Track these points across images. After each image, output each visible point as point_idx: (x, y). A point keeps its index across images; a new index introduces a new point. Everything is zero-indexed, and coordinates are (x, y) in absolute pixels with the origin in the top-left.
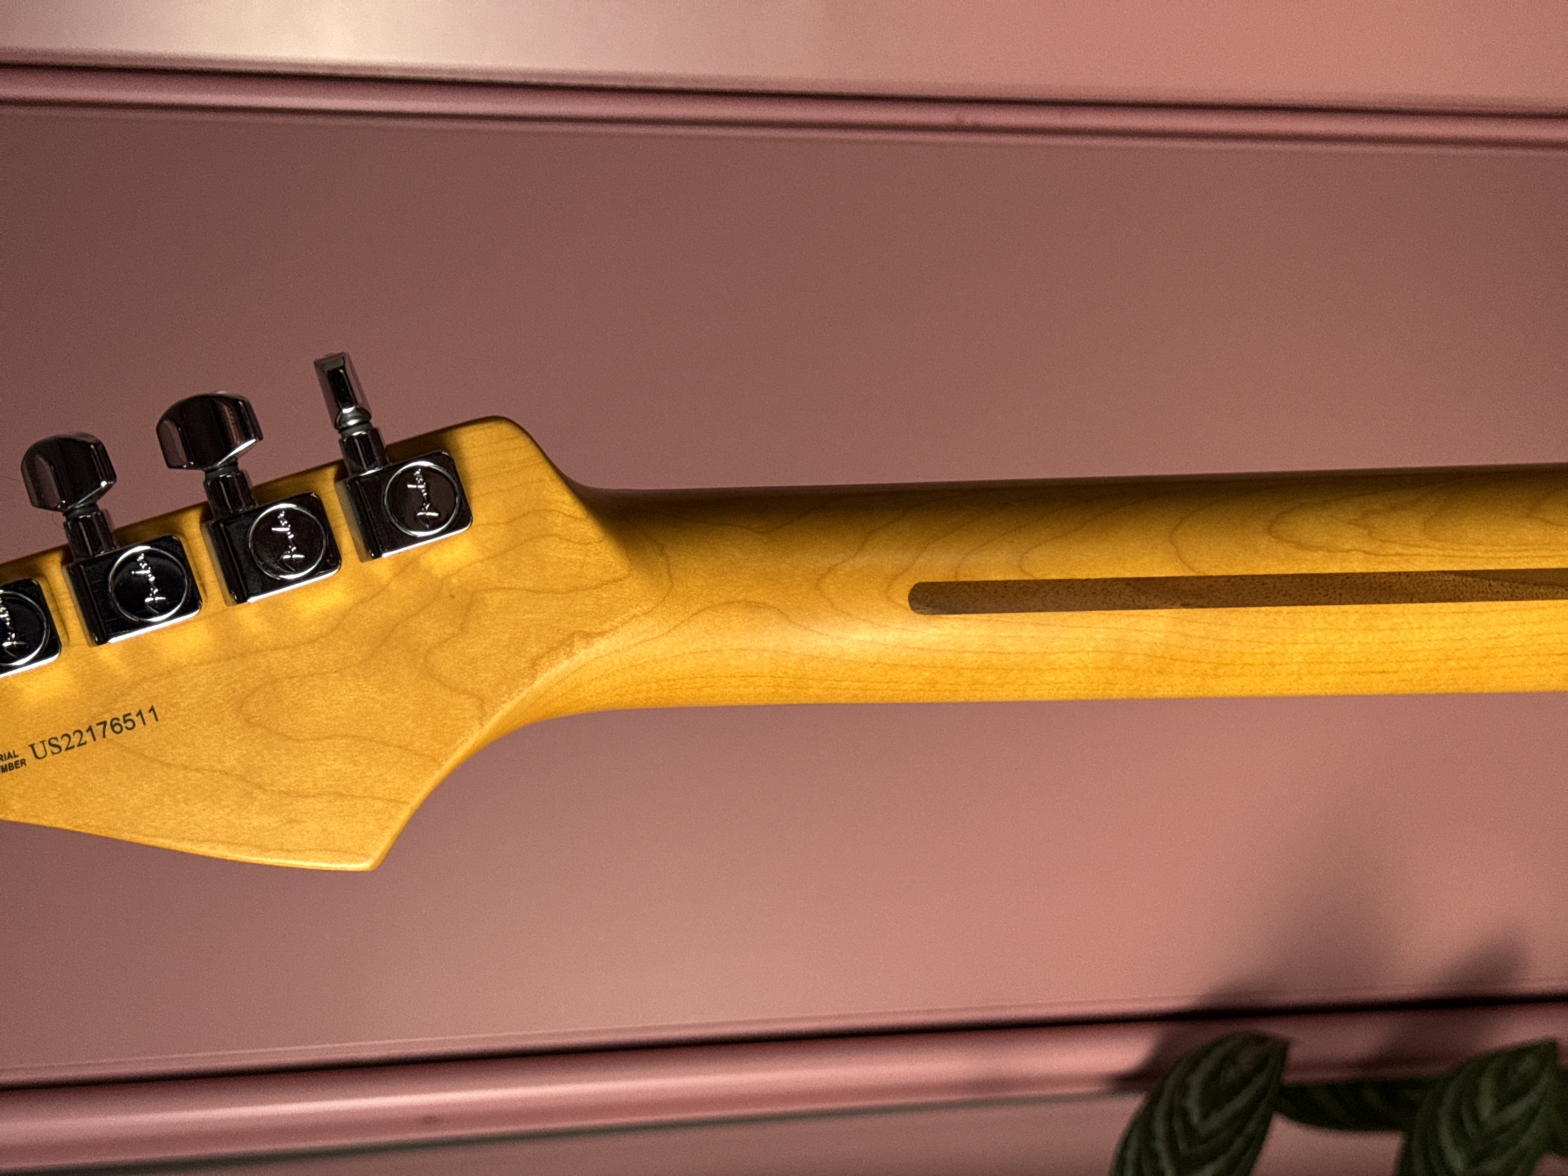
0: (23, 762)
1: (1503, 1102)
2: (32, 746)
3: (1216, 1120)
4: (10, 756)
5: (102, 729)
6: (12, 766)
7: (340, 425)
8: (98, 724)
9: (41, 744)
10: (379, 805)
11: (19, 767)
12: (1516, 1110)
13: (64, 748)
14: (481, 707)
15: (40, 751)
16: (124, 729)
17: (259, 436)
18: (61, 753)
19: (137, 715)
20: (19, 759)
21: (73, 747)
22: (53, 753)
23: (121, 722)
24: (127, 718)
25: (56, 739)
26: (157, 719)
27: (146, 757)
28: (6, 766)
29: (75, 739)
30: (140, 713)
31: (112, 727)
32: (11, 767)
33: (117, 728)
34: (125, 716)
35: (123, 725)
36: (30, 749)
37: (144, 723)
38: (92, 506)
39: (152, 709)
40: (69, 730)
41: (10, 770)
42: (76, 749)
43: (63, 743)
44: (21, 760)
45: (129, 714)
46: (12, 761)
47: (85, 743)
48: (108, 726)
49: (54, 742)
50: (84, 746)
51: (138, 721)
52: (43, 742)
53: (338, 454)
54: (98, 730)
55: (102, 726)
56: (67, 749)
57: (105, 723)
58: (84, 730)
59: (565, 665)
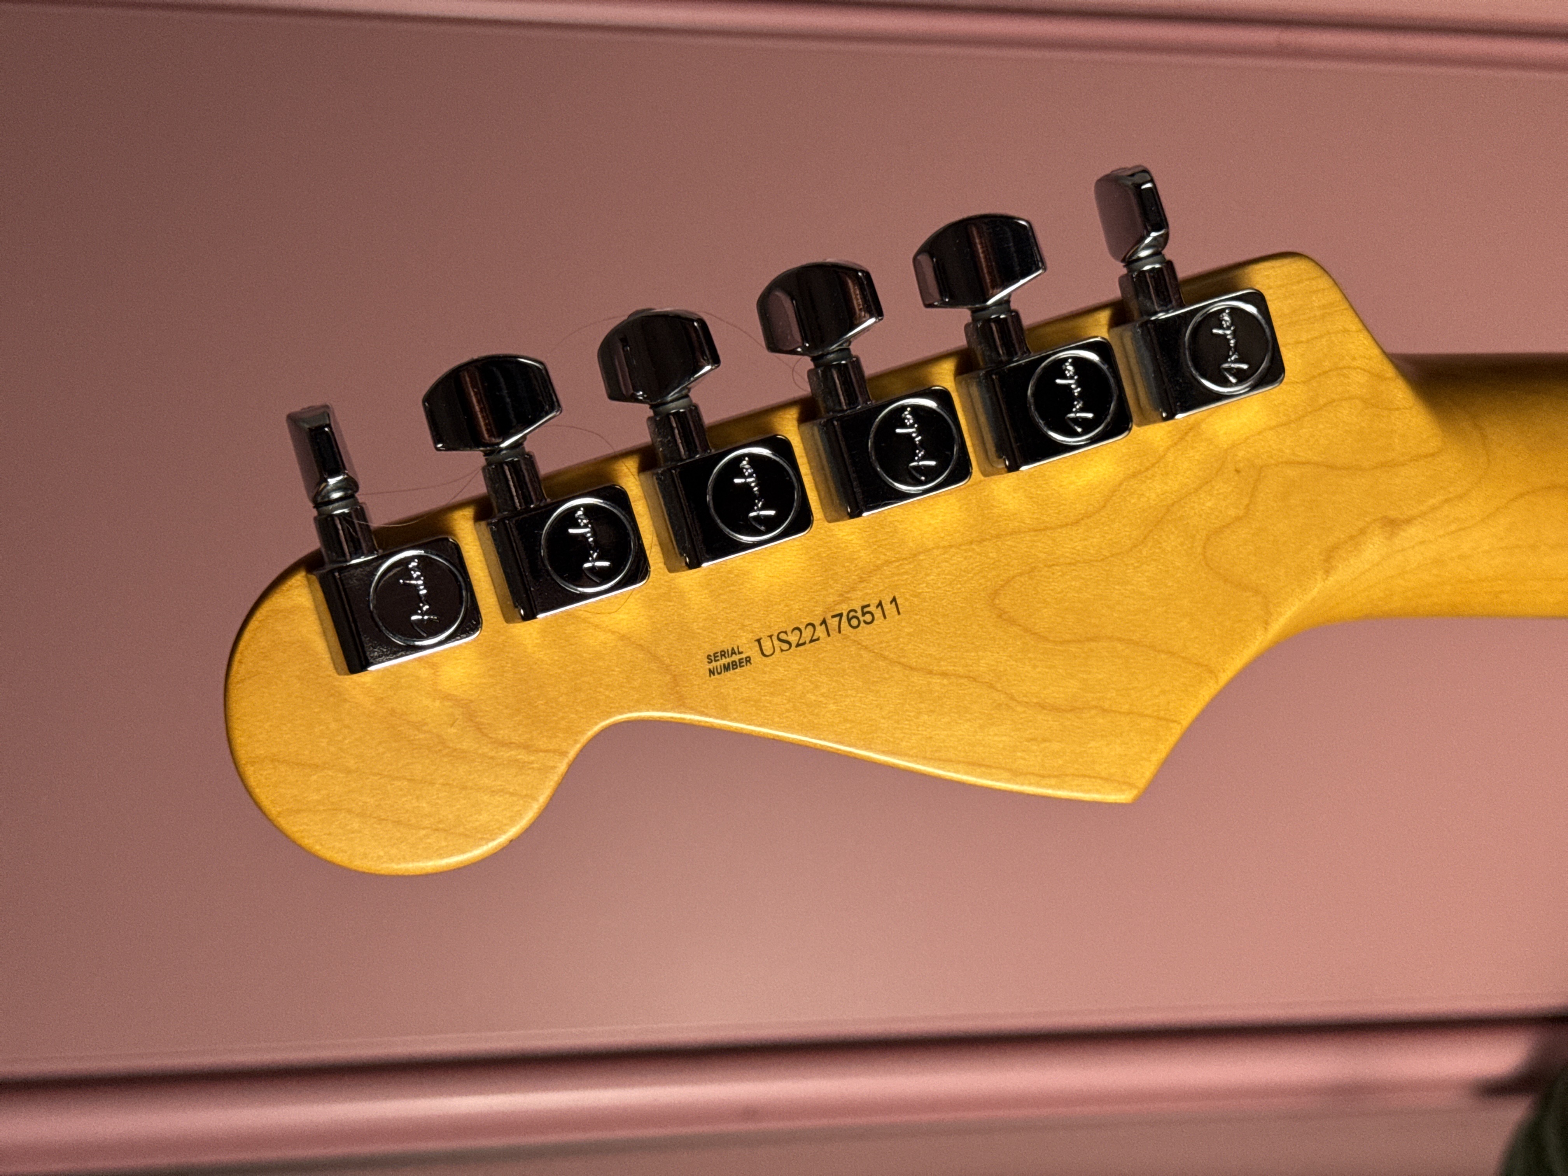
0: (748, 660)
2: (759, 641)
4: (733, 653)
5: (837, 623)
6: (736, 665)
8: (833, 617)
9: (769, 638)
10: (1146, 723)
11: (743, 666)
13: (794, 645)
15: (767, 645)
16: (862, 624)
17: (1041, 271)
18: (791, 651)
19: (877, 607)
20: (743, 656)
21: (804, 644)
22: (782, 650)
23: (859, 614)
24: (866, 610)
25: (786, 633)
26: (899, 613)
27: (885, 658)
28: (729, 664)
29: (807, 634)
30: (880, 604)
31: (849, 620)
32: (734, 665)
33: (854, 622)
34: (863, 607)
35: (862, 619)
36: (757, 643)
37: (885, 617)
38: (844, 351)
39: (894, 600)
40: (802, 623)
41: (733, 669)
42: (808, 646)
43: (793, 638)
44: (746, 658)
45: (868, 606)
46: (736, 658)
47: (818, 639)
48: (844, 619)
49: (783, 636)
50: (817, 642)
51: (878, 613)
52: (771, 636)
54: (833, 623)
55: (837, 619)
56: (798, 645)
57: (840, 615)
58: (817, 623)
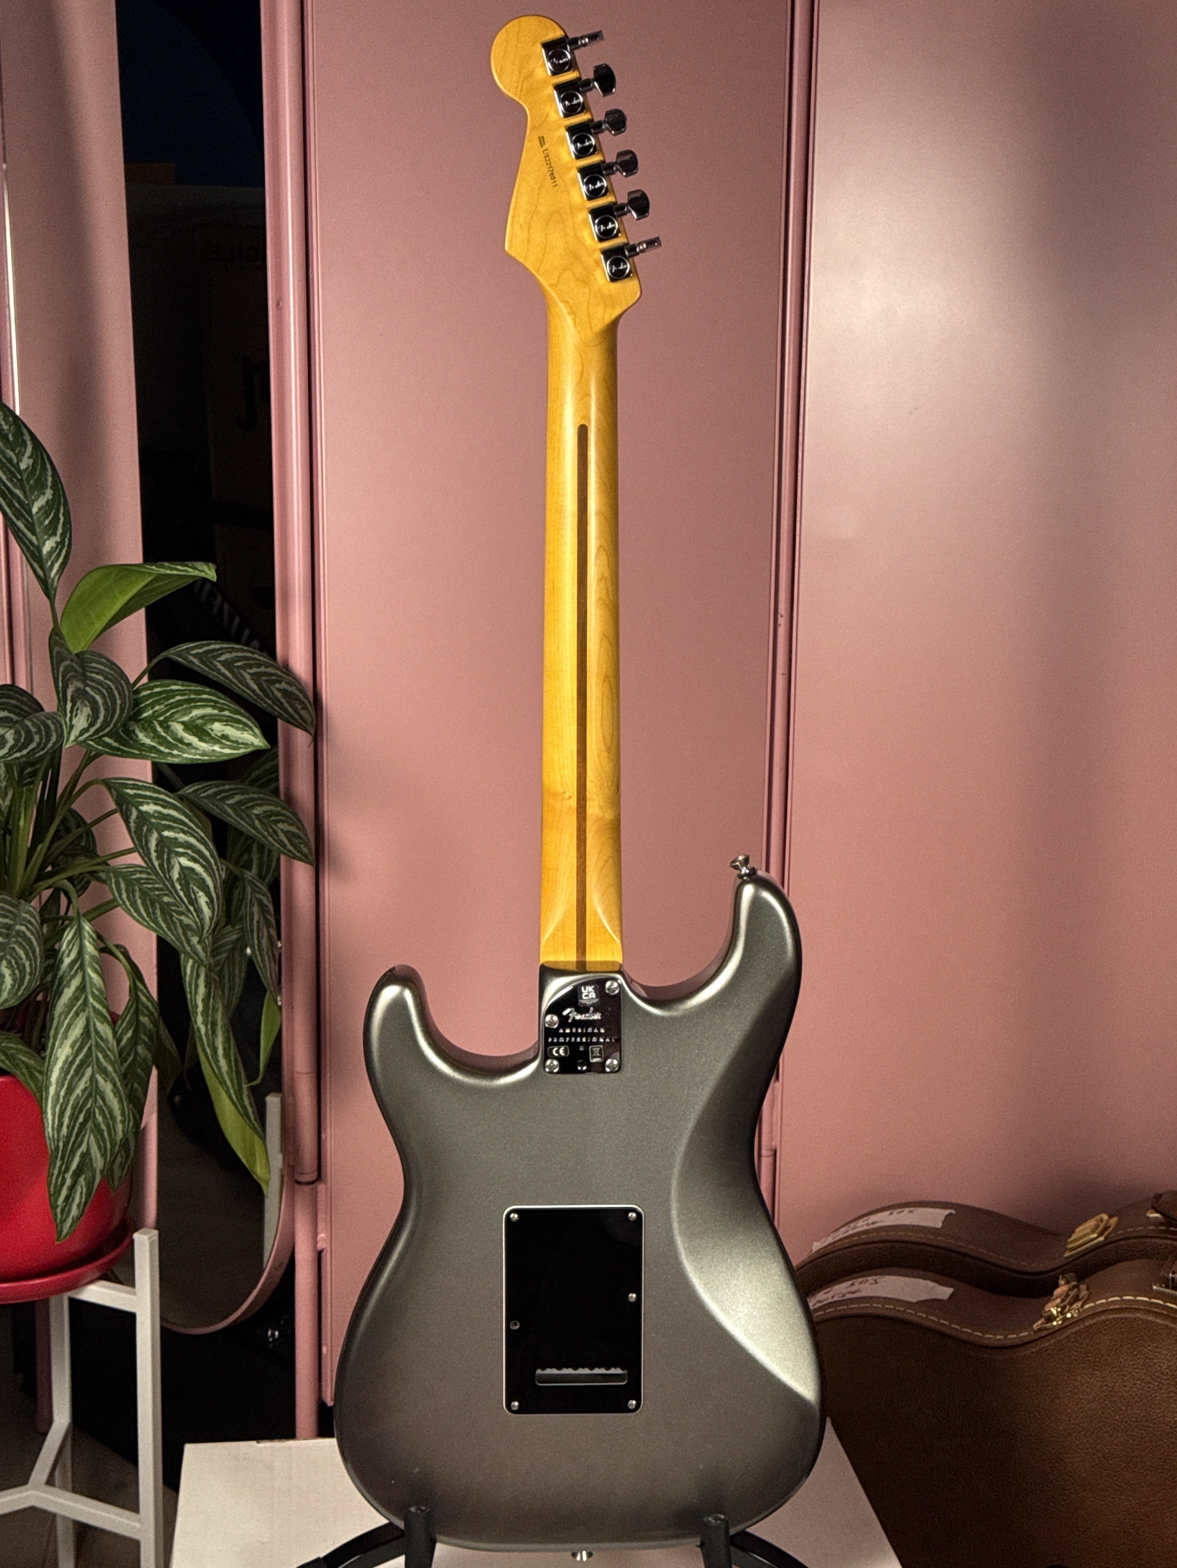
0: (542, 147)
1: (286, 833)
2: (547, 149)
3: (279, 695)
7: (640, 244)
8: (553, 169)
10: (525, 252)
12: (282, 837)
14: (553, 285)
15: (546, 152)
16: (551, 177)
17: (638, 219)
18: (545, 158)
19: (555, 181)
20: (544, 146)
21: (546, 162)
22: (545, 156)
23: (553, 176)
24: (554, 178)
26: (554, 187)
29: (549, 162)
31: (552, 173)
33: (551, 175)
37: (553, 183)
38: (617, 170)
39: (557, 186)
40: (551, 160)
41: (540, 143)
43: (547, 159)
46: (543, 144)
47: (547, 165)
49: (548, 156)
51: (553, 181)
52: (548, 153)
53: (631, 243)
54: (551, 169)
57: (553, 171)
58: (551, 165)
59: (565, 311)
